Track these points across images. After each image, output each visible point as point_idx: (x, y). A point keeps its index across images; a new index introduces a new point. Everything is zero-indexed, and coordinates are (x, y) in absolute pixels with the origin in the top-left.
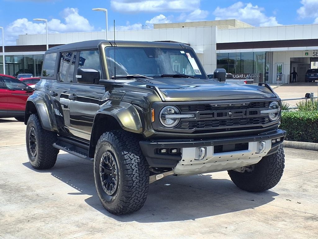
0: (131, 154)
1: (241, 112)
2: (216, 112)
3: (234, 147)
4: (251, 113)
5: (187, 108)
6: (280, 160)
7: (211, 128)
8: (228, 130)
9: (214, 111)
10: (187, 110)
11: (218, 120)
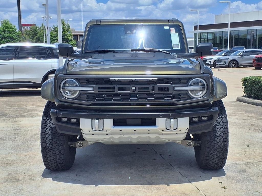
0: (48, 120)
1: (148, 88)
2: (116, 87)
3: (140, 121)
4: (160, 89)
5: (86, 81)
6: (220, 140)
7: (112, 102)
8: (134, 104)
9: (114, 86)
10: (85, 83)
11: (120, 94)
